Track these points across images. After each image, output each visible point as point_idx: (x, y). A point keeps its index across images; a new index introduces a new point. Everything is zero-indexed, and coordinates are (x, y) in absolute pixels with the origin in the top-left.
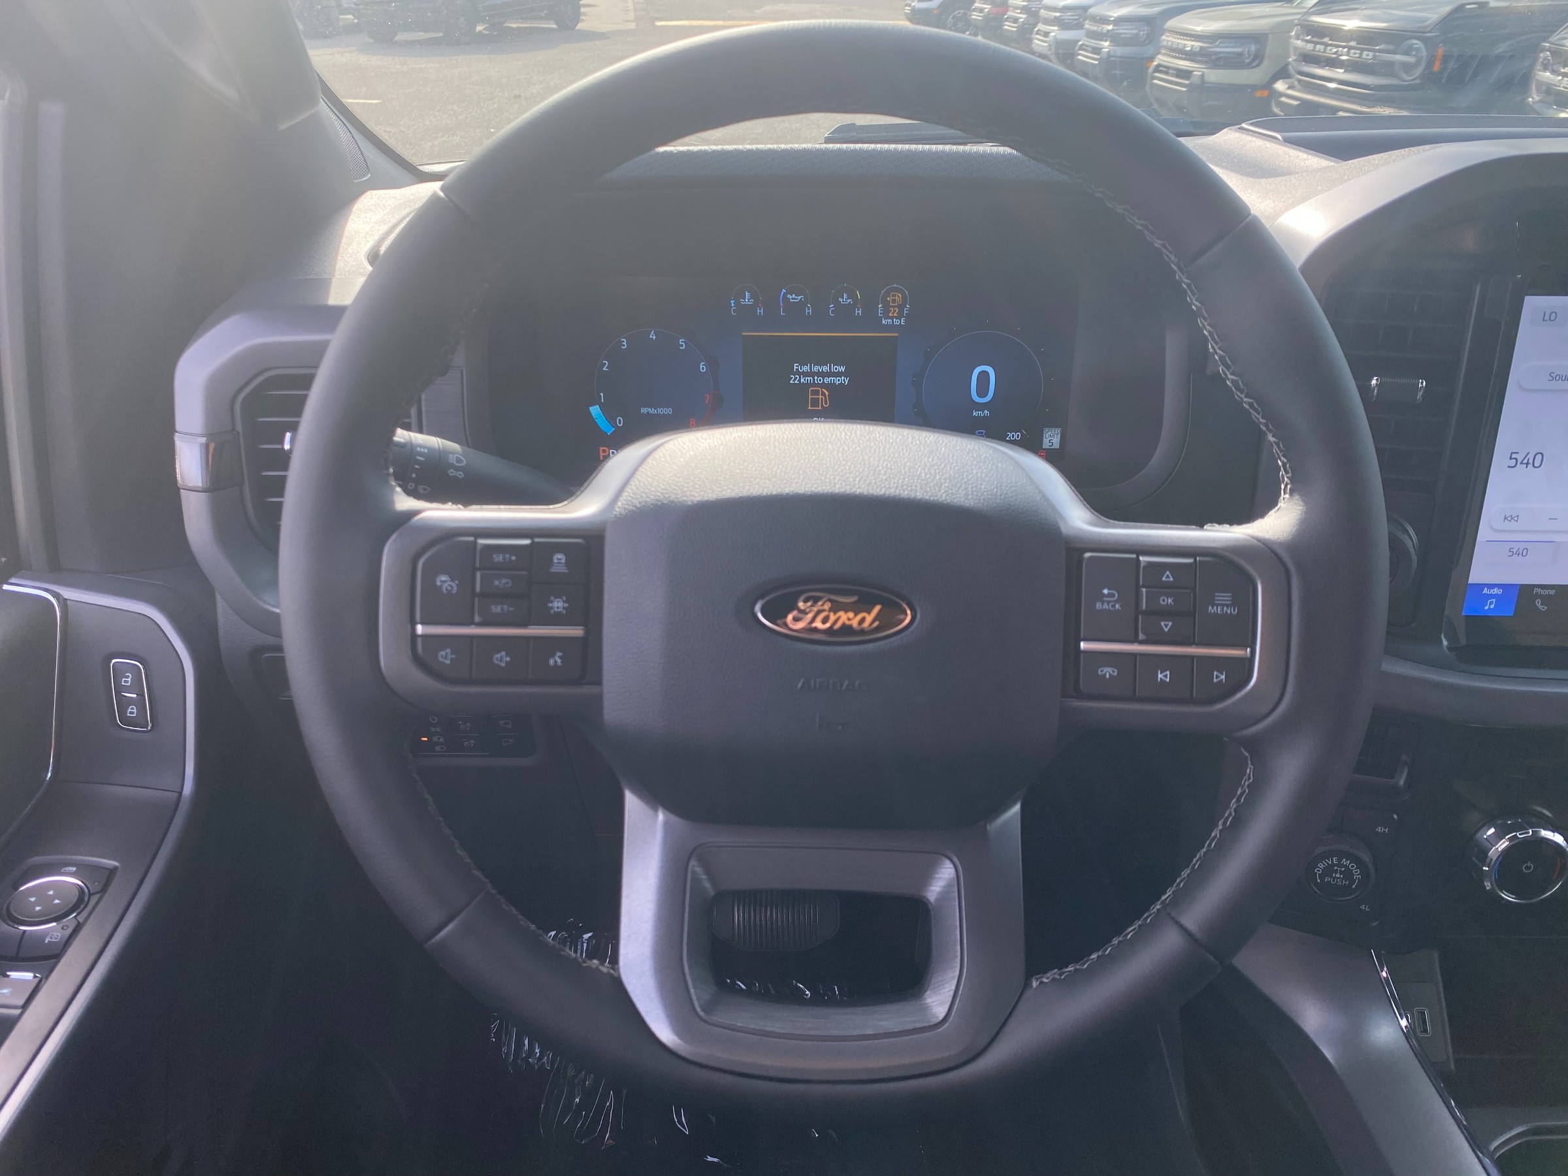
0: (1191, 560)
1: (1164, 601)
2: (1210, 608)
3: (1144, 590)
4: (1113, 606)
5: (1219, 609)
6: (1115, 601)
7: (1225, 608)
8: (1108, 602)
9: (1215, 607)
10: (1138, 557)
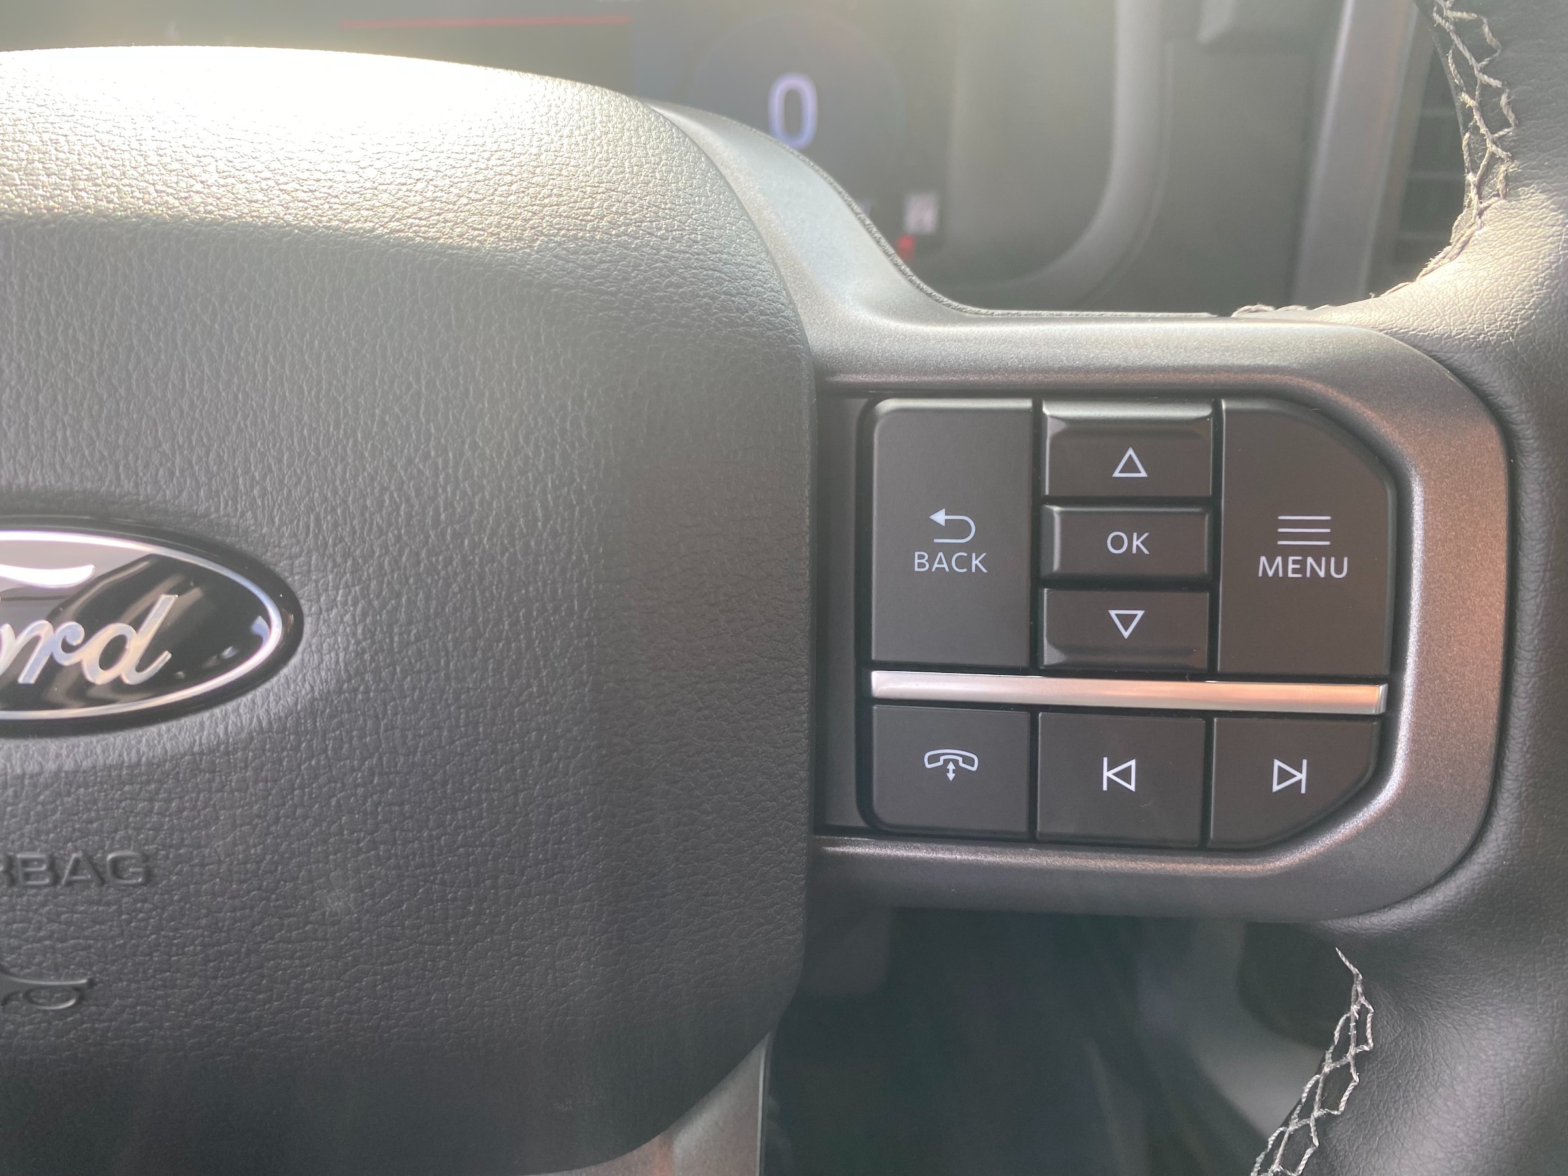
0: (1204, 412)
1: (1117, 542)
2: (1263, 559)
3: (1056, 509)
4: (964, 562)
5: (1291, 566)
6: (968, 548)
7: (1310, 560)
8: (949, 550)
9: (1279, 559)
10: (1037, 408)
